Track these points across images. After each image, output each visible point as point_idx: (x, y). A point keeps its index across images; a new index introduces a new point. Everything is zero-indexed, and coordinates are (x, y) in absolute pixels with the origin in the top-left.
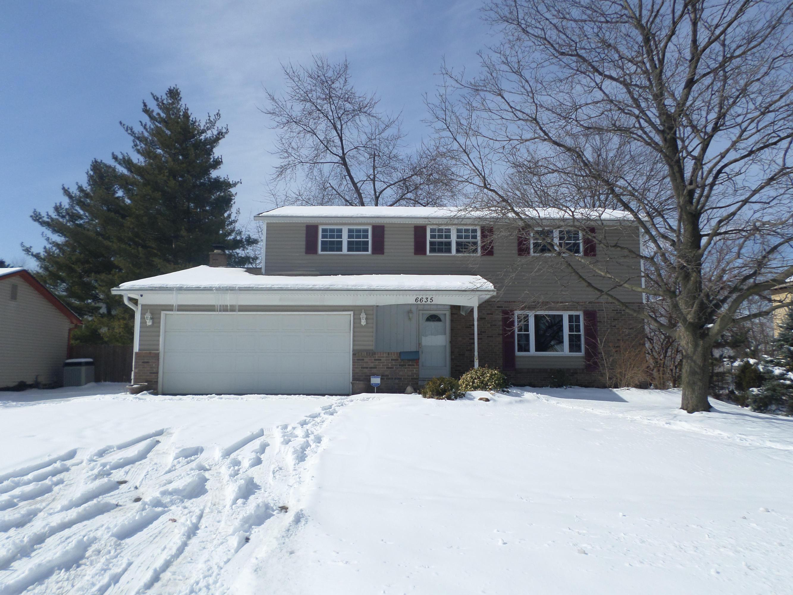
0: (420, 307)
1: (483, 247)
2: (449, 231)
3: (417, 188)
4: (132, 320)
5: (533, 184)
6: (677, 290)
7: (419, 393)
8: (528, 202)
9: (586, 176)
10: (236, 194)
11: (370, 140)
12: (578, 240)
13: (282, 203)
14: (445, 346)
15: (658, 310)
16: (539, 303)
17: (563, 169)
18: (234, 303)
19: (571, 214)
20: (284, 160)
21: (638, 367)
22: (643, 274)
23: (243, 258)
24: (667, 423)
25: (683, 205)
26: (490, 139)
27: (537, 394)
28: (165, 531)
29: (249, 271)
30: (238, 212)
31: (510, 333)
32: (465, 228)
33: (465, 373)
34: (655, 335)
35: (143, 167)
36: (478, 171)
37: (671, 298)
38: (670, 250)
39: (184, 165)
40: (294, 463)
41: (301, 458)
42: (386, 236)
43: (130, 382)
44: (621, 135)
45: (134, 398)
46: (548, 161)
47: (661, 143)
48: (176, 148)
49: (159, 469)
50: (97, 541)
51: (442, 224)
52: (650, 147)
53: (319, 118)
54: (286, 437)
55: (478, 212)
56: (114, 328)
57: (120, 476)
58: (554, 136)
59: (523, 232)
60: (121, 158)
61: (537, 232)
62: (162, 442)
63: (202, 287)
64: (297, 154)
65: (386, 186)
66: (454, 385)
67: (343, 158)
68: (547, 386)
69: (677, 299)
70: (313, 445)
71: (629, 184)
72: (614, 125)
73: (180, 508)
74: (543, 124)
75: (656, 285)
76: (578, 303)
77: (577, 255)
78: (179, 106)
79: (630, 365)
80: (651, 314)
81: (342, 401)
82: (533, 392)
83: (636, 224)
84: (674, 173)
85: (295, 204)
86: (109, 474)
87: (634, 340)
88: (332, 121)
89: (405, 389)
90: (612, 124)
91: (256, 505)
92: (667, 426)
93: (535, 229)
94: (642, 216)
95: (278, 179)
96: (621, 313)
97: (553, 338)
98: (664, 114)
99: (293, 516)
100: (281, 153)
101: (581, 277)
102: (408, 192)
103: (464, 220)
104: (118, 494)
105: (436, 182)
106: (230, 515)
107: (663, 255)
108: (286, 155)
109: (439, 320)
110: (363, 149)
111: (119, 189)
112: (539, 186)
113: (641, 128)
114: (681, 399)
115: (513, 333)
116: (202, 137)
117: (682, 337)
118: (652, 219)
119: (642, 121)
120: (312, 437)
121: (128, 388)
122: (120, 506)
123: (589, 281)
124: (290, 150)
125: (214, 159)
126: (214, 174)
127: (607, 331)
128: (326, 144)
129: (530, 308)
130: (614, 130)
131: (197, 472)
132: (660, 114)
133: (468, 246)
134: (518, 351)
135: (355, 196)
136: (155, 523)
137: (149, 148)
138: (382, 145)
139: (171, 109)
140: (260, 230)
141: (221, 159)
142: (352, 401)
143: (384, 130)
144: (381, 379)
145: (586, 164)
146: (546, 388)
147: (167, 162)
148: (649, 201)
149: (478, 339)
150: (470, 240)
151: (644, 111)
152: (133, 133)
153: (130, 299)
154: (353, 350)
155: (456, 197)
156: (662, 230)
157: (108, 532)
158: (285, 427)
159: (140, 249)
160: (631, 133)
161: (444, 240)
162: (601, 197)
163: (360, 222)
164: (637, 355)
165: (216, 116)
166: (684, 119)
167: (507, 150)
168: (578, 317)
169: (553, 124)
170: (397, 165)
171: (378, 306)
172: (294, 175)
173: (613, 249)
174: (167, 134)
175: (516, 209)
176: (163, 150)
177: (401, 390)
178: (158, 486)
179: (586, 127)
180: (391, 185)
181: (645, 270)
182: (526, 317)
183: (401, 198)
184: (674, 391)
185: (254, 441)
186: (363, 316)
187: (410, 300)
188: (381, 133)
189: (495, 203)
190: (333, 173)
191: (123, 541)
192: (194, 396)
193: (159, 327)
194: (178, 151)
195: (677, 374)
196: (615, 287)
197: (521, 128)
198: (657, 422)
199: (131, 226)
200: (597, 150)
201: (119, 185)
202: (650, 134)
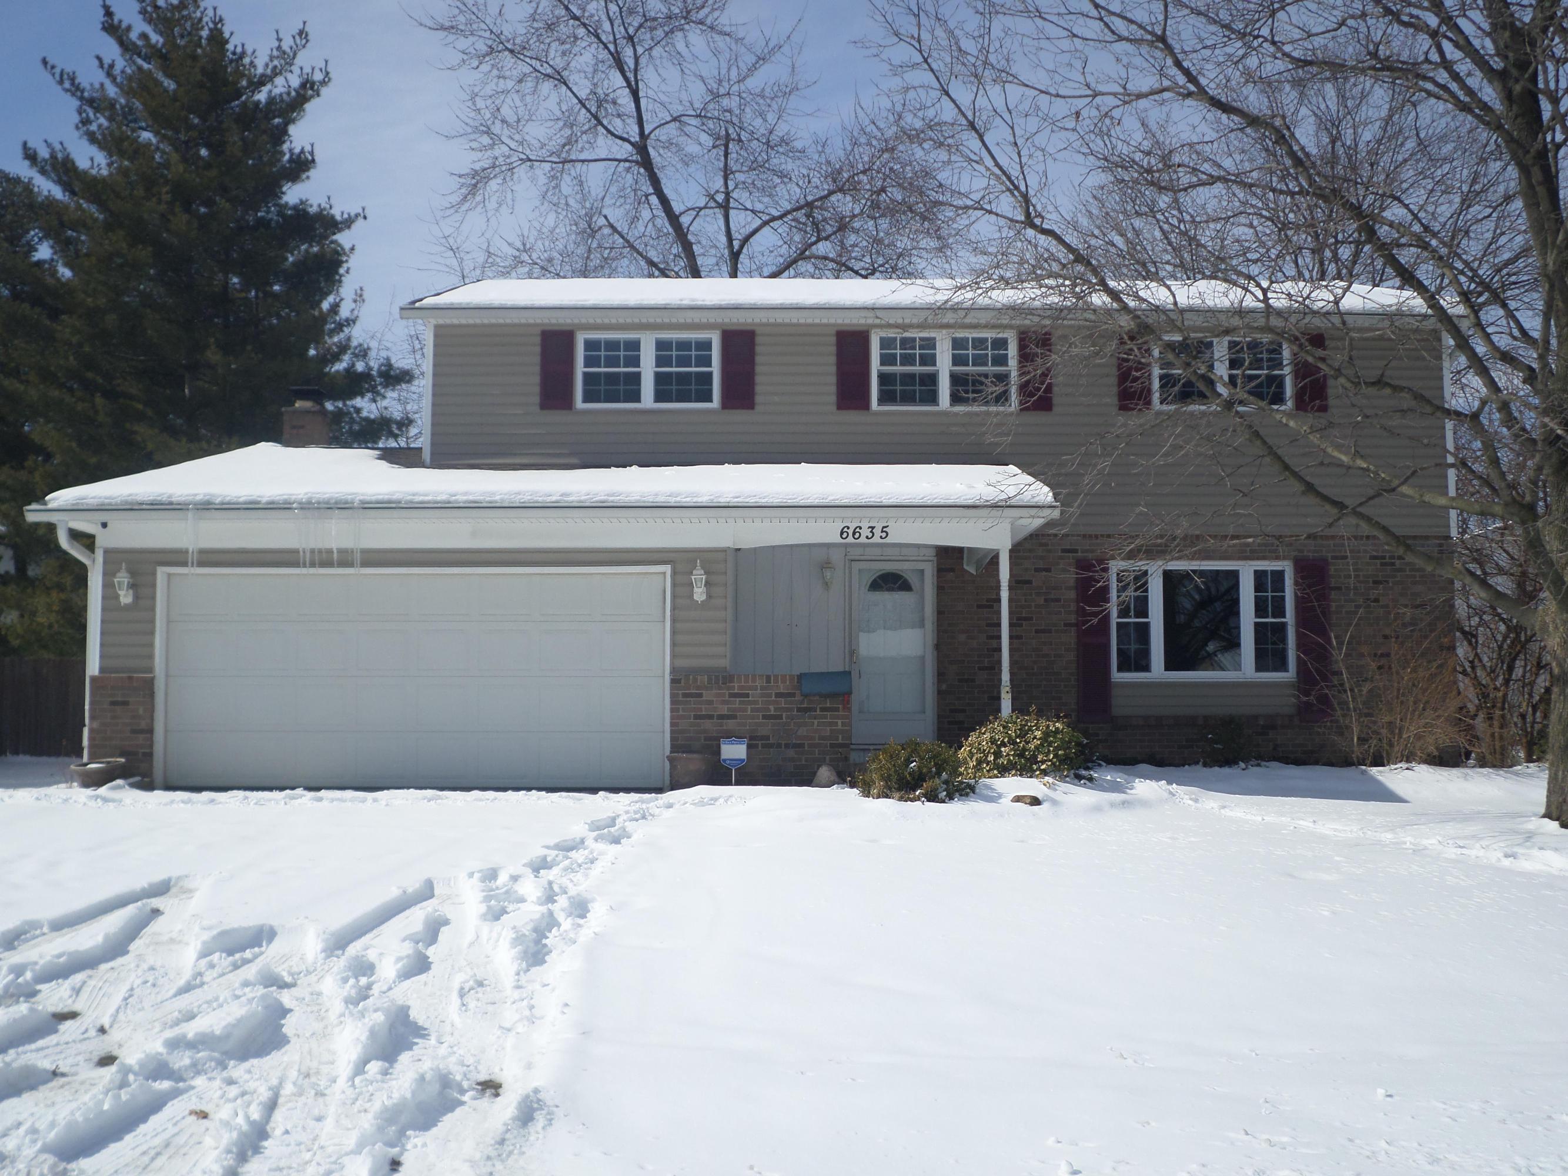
0: (856, 553)
1: (1023, 388)
2: (930, 343)
3: (843, 226)
4: (81, 591)
5: (1159, 216)
6: (1541, 503)
7: (852, 785)
8: (1144, 265)
9: (1300, 193)
10: (352, 249)
11: (716, 96)
12: (1280, 365)
13: (478, 272)
14: (922, 659)
15: (1490, 557)
16: (1174, 539)
17: (1237, 175)
18: (347, 543)
19: (1261, 298)
20: (480, 154)
21: (1435, 710)
22: (1450, 460)
23: (373, 421)
24: (1507, 856)
25: (1555, 272)
26: (1042, 92)
27: (1170, 783)
28: (181, 1140)
29: (391, 456)
30: (359, 297)
31: (1095, 621)
32: (975, 335)
33: (974, 730)
34: (1482, 623)
35: (104, 180)
36: (1009, 178)
37: (1523, 522)
38: (1522, 393)
39: (213, 173)
40: (515, 967)
41: (535, 954)
42: (759, 359)
43: (80, 755)
44: (1393, 83)
45: (91, 797)
46: (1198, 153)
47: (1498, 106)
48: (191, 127)
49: (161, 981)
50: (7, 1162)
51: (911, 326)
52: (1470, 117)
53: (576, 38)
54: (493, 902)
55: (1010, 292)
56: (33, 614)
57: (61, 999)
58: (1212, 85)
59: (1130, 345)
60: (47, 156)
61: (1170, 346)
62: (166, 911)
63: (264, 500)
64: (517, 137)
65: (758, 222)
66: (945, 761)
67: (642, 148)
68: (1197, 763)
69: (1540, 524)
70: (566, 924)
71: (1415, 216)
72: (1374, 55)
73: (217, 1083)
74: (1184, 52)
75: (1486, 490)
76: (1279, 537)
77: (1275, 407)
78: (198, 14)
79: (1415, 703)
80: (1471, 566)
81: (644, 806)
82: (1158, 779)
83: (1432, 323)
84: (1531, 186)
85: (514, 274)
86: (32, 994)
87: (1426, 637)
88: (612, 47)
89: (814, 774)
90: (1369, 53)
91: (416, 1076)
92: (1507, 862)
93: (1166, 338)
94: (1450, 301)
95: (467, 205)
96: (1393, 564)
97: (1213, 635)
98: (1504, 27)
99: (514, 1104)
100: (472, 137)
101: (1286, 467)
102: (819, 240)
103: (972, 313)
104: (57, 1044)
105: (892, 211)
106: (349, 1102)
107: (1504, 407)
108: (486, 140)
109: (906, 587)
110: (694, 121)
111: (40, 239)
112: (1175, 222)
113: (1446, 64)
114: (1544, 793)
115: (1106, 619)
116: (262, 96)
117: (1551, 629)
118: (1476, 313)
119: (1447, 46)
120: (562, 901)
121: (77, 772)
122: (63, 1075)
123: (1308, 479)
124: (497, 128)
125: (292, 154)
126: (293, 194)
127: (1356, 613)
128: (593, 110)
129: (1152, 552)
130: (1373, 68)
131: (260, 991)
132: (1493, 25)
133: (982, 383)
134: (1120, 669)
135: (674, 251)
136: (155, 1120)
137: (119, 128)
138: (748, 110)
139: (178, 20)
140: (418, 346)
141: (312, 153)
142: (670, 806)
143: (753, 69)
144: (749, 747)
145: (1298, 162)
146: (1193, 767)
147: (166, 165)
148: (1466, 263)
149: (1011, 637)
150: (990, 369)
151: (1450, 18)
152: (76, 89)
153: (75, 535)
154: (673, 670)
155: (949, 253)
156: (1503, 342)
157: (34, 1141)
158: (492, 875)
159: (99, 400)
160: (1418, 76)
161: (917, 369)
162: (1340, 251)
163: (689, 321)
164: (1433, 676)
165: (297, 38)
166: (1557, 40)
167: (1088, 122)
168: (1279, 576)
169: (1208, 52)
170: (789, 166)
171: (739, 549)
172: (509, 195)
173: (1372, 391)
174: (166, 91)
175: (1112, 284)
176: (156, 133)
177: (803, 778)
178: (158, 1027)
179: (1299, 60)
180: (774, 219)
181: (1457, 448)
182: (1141, 579)
183: (801, 256)
184: (1529, 771)
185: (407, 912)
186: (699, 576)
187: (827, 532)
188: (745, 78)
189: (1055, 267)
190: (613, 189)
191: (73, 1165)
192: (248, 793)
193: (153, 609)
194: (194, 134)
195: (1537, 727)
196: (1378, 495)
197: (1125, 61)
198: (1481, 853)
199: (75, 340)
200: (1329, 124)
201: (40, 229)
202: (1469, 81)
